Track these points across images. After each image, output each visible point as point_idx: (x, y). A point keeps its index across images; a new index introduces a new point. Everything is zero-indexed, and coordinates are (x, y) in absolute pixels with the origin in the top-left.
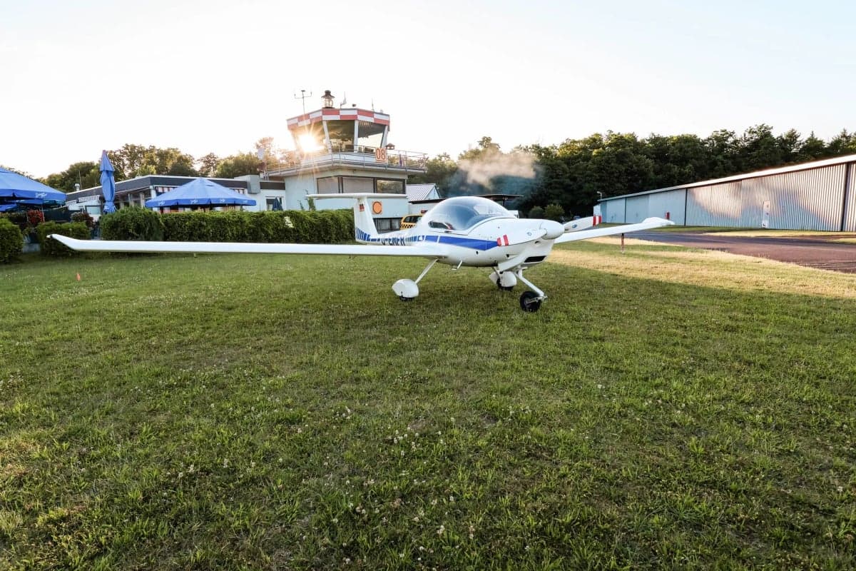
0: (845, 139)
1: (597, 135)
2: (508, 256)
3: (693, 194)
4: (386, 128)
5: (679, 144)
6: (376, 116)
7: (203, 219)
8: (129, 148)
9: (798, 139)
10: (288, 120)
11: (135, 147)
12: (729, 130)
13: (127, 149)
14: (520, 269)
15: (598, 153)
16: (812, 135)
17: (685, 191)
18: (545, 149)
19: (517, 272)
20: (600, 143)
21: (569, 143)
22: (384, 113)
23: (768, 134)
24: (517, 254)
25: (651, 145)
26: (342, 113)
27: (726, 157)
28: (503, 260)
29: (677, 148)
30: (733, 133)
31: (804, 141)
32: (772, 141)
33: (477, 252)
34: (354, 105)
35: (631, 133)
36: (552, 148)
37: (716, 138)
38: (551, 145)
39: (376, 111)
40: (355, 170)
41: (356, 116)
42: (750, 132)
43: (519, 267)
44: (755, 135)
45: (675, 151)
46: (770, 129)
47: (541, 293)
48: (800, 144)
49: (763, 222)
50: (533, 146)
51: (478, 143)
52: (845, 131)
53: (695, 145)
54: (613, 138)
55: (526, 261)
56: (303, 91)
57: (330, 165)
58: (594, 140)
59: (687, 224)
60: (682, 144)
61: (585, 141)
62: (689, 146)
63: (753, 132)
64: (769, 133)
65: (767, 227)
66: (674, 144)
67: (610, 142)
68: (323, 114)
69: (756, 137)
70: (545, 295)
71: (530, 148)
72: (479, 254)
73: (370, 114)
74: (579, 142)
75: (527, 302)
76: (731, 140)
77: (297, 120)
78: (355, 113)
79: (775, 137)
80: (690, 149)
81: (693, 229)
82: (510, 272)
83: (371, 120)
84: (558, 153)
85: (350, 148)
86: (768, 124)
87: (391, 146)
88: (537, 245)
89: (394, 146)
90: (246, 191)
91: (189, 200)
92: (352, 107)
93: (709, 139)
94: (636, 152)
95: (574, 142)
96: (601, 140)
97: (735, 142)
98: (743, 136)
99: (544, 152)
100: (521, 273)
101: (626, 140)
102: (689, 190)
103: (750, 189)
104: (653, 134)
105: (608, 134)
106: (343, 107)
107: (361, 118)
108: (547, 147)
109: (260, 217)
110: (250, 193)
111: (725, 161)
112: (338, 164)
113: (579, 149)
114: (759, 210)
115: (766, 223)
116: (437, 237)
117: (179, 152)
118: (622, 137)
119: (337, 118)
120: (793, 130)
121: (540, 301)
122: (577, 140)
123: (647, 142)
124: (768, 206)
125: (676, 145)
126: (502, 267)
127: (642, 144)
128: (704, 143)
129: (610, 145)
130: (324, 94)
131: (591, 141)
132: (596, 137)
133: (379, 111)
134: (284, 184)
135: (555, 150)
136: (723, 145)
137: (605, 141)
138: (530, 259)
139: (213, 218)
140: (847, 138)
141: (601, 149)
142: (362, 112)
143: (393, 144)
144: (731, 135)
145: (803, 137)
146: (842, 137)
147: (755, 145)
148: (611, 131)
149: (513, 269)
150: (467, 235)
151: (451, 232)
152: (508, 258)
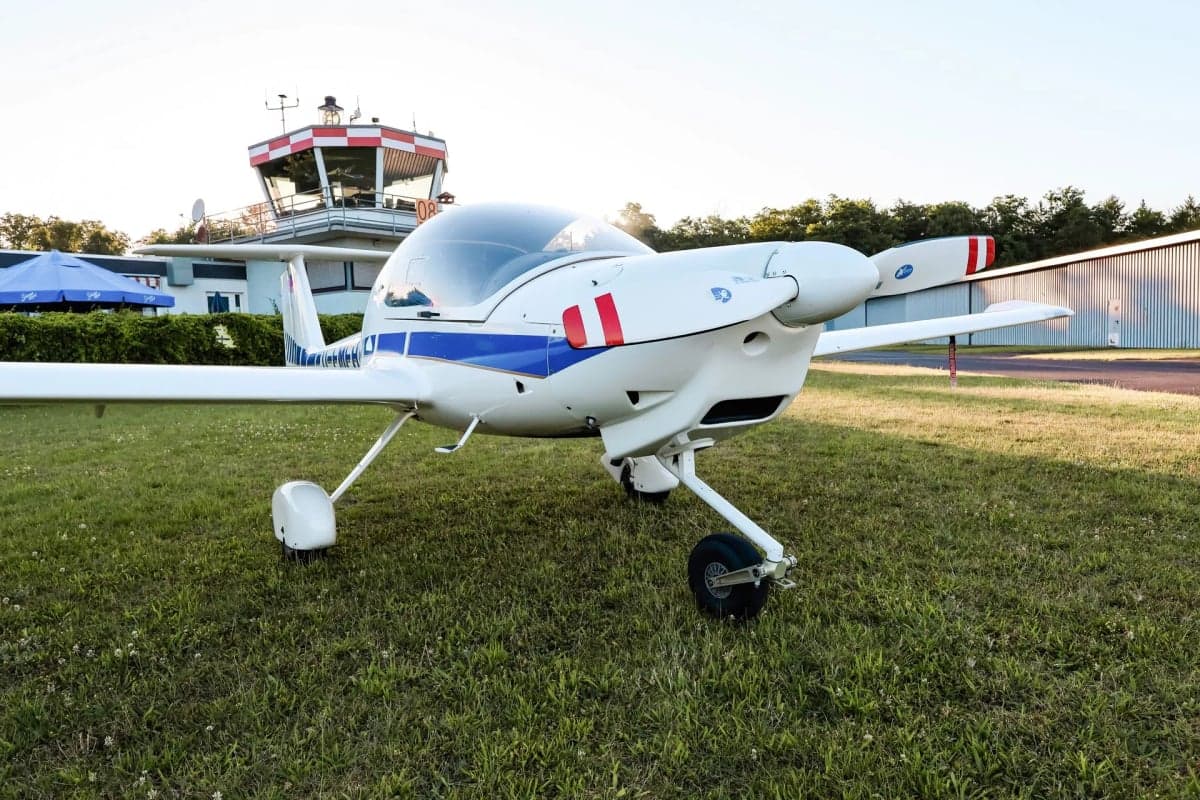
0: (1192, 212)
1: (812, 202)
2: (634, 396)
3: (983, 291)
4: (440, 164)
5: (942, 216)
6: (418, 141)
7: (20, 329)
8: (13, 221)
9: (1122, 212)
10: (250, 148)
11: (23, 218)
12: (1018, 196)
13: (9, 221)
14: (685, 447)
15: (815, 229)
16: (1143, 205)
17: (967, 286)
18: (730, 222)
19: (676, 459)
20: (818, 215)
21: (767, 215)
22: (436, 136)
23: (1078, 202)
24: (669, 389)
25: (898, 218)
26: (351, 133)
27: (1017, 237)
28: (619, 416)
29: (939, 223)
30: (1025, 199)
31: (1131, 214)
32: (1086, 213)
33: (520, 387)
34: (375, 120)
35: (867, 199)
36: (742, 222)
37: (1000, 208)
38: (741, 218)
39: (419, 132)
40: (377, 240)
41: (378, 140)
42: (1051, 199)
43: (683, 439)
44: (1059, 203)
45: (937, 228)
46: (1080, 194)
47: (773, 548)
48: (1126, 219)
49: (1110, 336)
50: (710, 217)
51: (619, 214)
52: (1191, 199)
53: (966, 218)
54: (837, 205)
55: (709, 418)
56: (282, 96)
57: (326, 229)
58: (808, 210)
59: (973, 343)
60: (947, 216)
61: (794, 213)
62: (957, 220)
63: (1056, 199)
64: (1080, 200)
65: (1117, 343)
66: (933, 217)
67: (834, 212)
68: (315, 135)
69: (1060, 206)
70: (785, 554)
71: (705, 222)
72: (528, 392)
73: (407, 137)
74: (783, 213)
75: (720, 580)
76: (1021, 211)
77: (267, 147)
78: (377, 133)
79: (1090, 207)
80: (959, 224)
81: (987, 350)
82: (652, 460)
83: (409, 148)
84: (751, 231)
85: (369, 201)
86: (1077, 186)
87: (446, 198)
88: (756, 350)
89: (453, 197)
90: (164, 280)
91: (18, 294)
92: (371, 123)
93: (989, 209)
94: (875, 229)
95: (777, 212)
96: (818, 210)
97: (1028, 214)
98: (1038, 206)
99: (727, 228)
100: (688, 460)
101: (859, 210)
102: (973, 284)
103: (1081, 281)
104: (900, 201)
105: (829, 199)
106: (355, 122)
107: (386, 142)
108: (733, 220)
109: (160, 325)
110: (172, 284)
111: (1016, 243)
112: (339, 228)
113: (784, 224)
114: (1102, 316)
115: (1115, 338)
116: (403, 335)
117: (103, 228)
118: (852, 204)
119: (342, 142)
120: (1113, 198)
121: (768, 580)
122: (779, 209)
123: (892, 214)
124: (1117, 309)
125: (938, 219)
126: (618, 440)
127: (883, 217)
128: (981, 215)
129: (834, 218)
130: (324, 103)
131: (804, 211)
132: (811, 206)
133: (427, 134)
134: (244, 269)
135: (748, 226)
136: (1011, 217)
137: (825, 211)
138: (723, 410)
139: (45, 327)
140: (1194, 210)
141: (820, 223)
142: (389, 132)
143: (451, 192)
144: (1021, 204)
145: (1129, 209)
146: (1187, 208)
147: (1060, 219)
148: (835, 196)
149: (663, 449)
150: (483, 322)
151: (438, 315)
152: (637, 407)
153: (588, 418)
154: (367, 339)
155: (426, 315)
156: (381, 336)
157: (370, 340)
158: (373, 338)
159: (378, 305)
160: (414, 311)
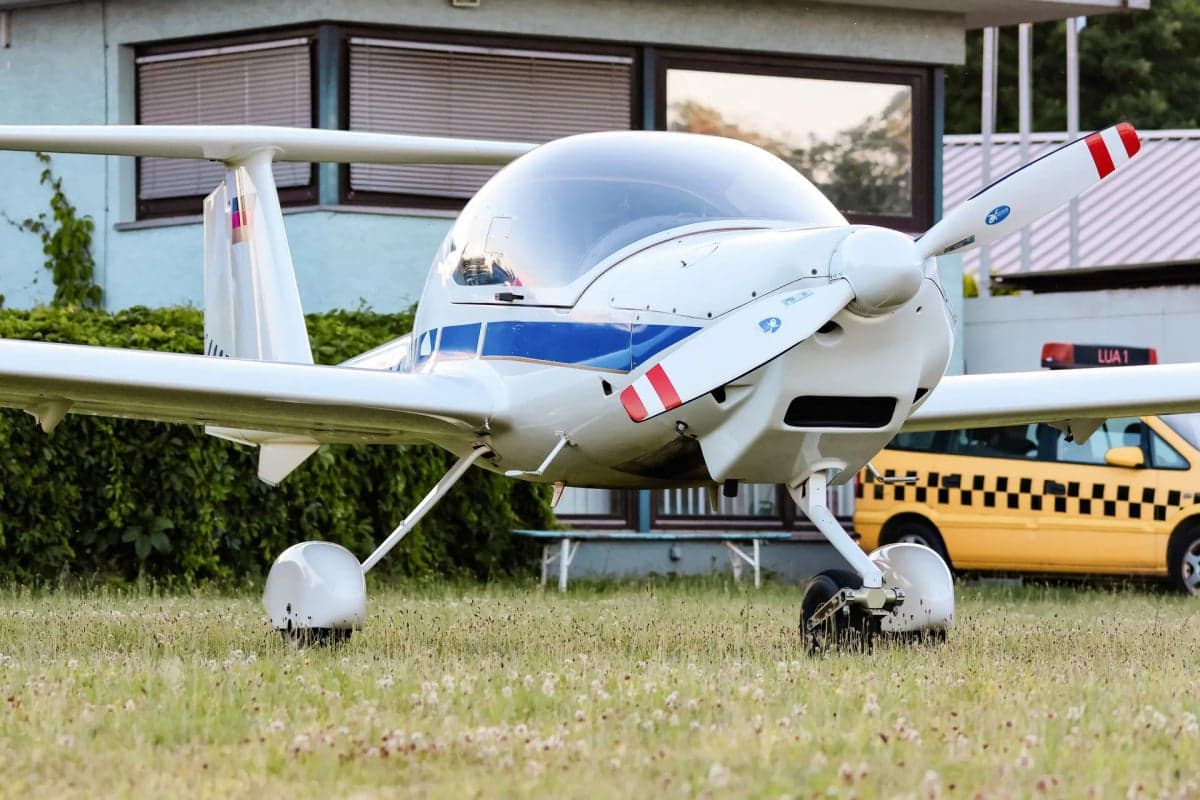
2: (719, 395)
33: (607, 388)
55: (789, 416)
116: (477, 327)
150: (571, 307)
151: (521, 298)
152: (725, 406)
153: (679, 422)
154: (423, 337)
155: (507, 298)
156: (445, 330)
157: (428, 336)
158: (433, 333)
159: (444, 283)
160: (490, 292)
